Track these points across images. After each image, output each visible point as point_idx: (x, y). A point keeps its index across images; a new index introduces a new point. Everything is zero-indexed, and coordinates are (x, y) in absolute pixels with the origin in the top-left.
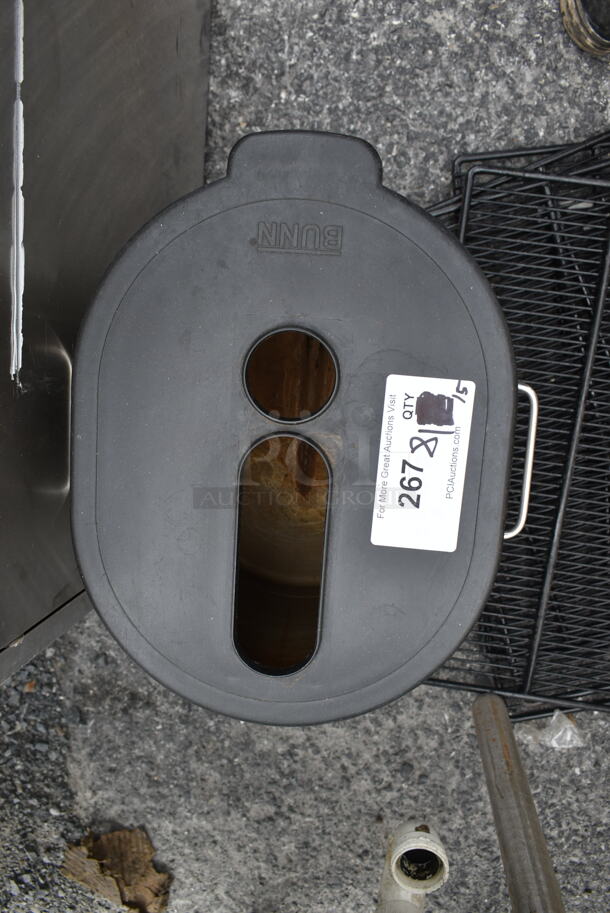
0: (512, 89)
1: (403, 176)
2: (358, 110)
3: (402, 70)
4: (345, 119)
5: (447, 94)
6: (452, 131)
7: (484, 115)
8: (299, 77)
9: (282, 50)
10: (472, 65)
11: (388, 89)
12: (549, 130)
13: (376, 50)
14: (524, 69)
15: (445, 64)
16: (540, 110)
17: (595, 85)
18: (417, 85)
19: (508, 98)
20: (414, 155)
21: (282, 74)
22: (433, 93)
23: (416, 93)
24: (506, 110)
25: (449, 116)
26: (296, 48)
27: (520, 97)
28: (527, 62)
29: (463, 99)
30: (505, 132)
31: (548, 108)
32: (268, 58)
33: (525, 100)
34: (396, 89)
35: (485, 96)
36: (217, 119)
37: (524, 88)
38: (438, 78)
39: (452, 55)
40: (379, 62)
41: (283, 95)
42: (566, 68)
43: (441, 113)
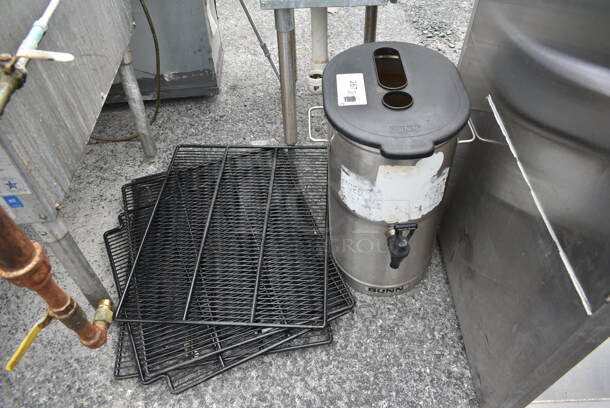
0: (306, 383)
1: (356, 337)
2: (386, 366)
3: (367, 389)
4: (392, 361)
5: (340, 378)
6: (335, 360)
7: (320, 370)
8: (422, 380)
9: (435, 393)
10: (329, 395)
11: (372, 379)
12: (285, 365)
13: (382, 398)
14: (301, 395)
15: (343, 394)
16: (291, 374)
17: (263, 388)
18: (357, 382)
19: (308, 379)
20: (352, 348)
21: (431, 381)
22: (348, 379)
23: (357, 377)
24: (308, 373)
25: (338, 368)
26: (427, 394)
27: (302, 380)
28: (300, 398)
29: (331, 377)
30: (307, 362)
31: (286, 376)
32: (442, 389)
33: (299, 378)
34: (368, 379)
35: (320, 378)
36: (461, 356)
37: (300, 385)
38: (347, 386)
39: (340, 399)
40: (380, 392)
41: (428, 371)
42: (279, 395)
43: (342, 368)
